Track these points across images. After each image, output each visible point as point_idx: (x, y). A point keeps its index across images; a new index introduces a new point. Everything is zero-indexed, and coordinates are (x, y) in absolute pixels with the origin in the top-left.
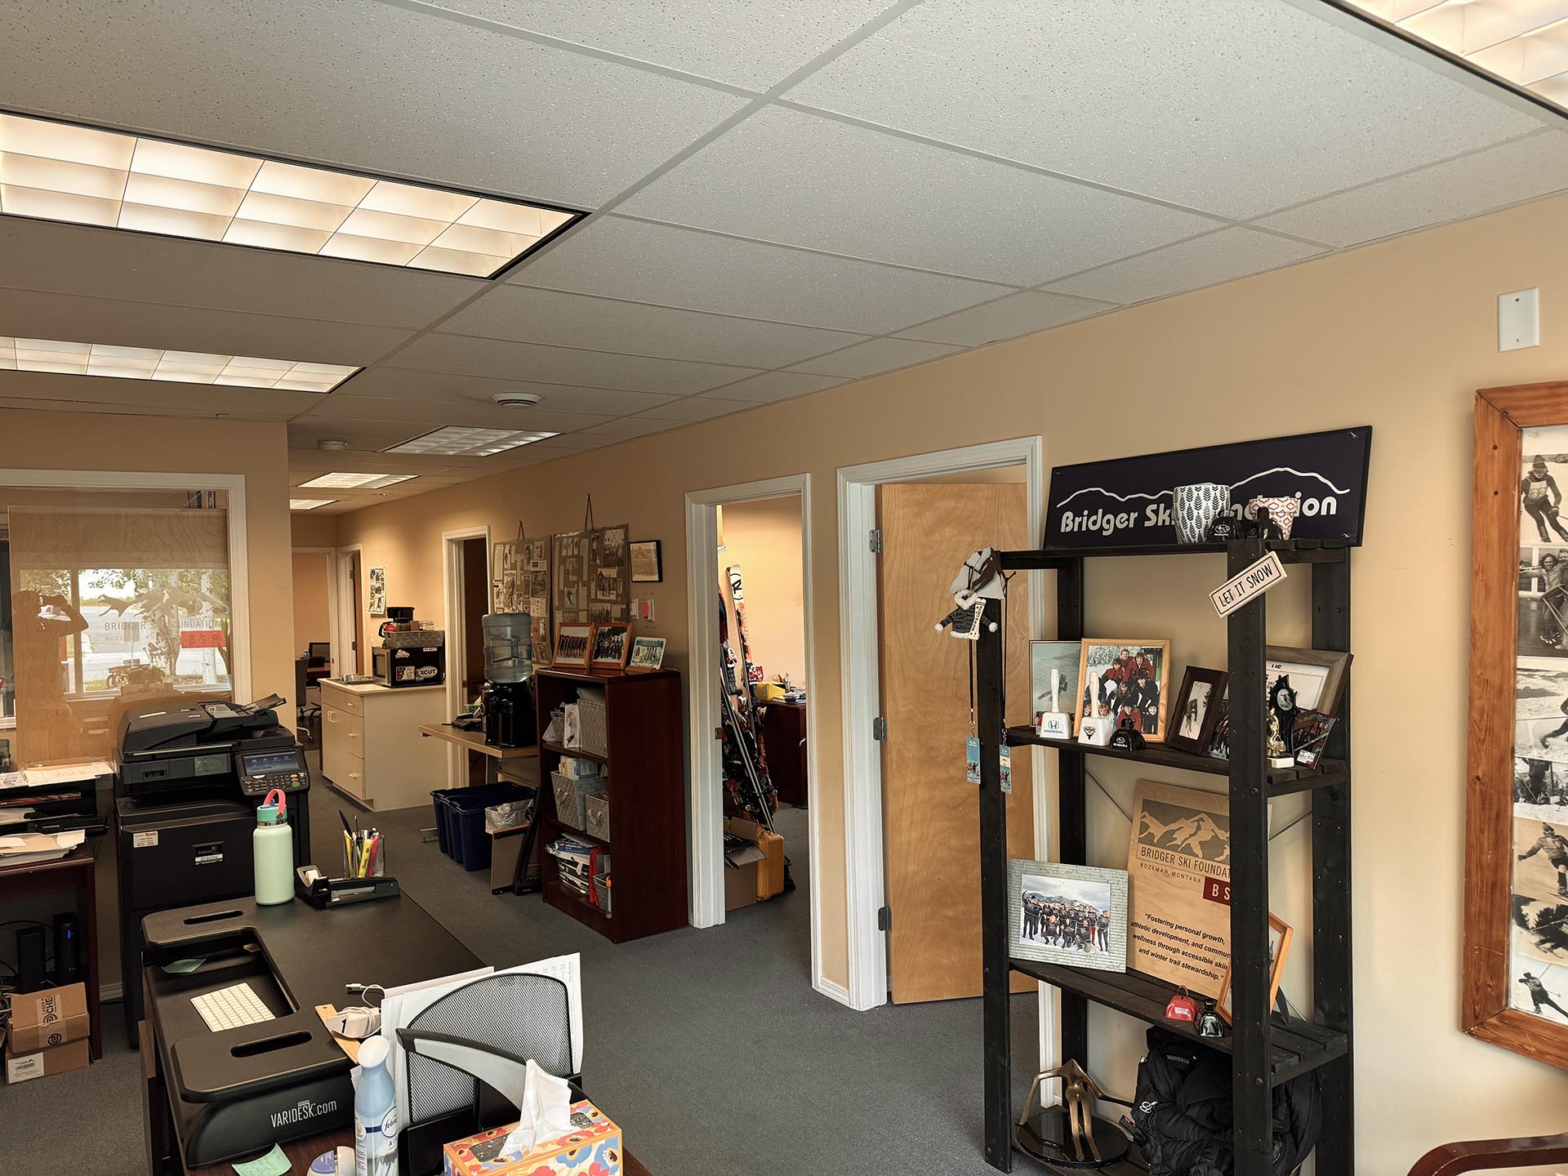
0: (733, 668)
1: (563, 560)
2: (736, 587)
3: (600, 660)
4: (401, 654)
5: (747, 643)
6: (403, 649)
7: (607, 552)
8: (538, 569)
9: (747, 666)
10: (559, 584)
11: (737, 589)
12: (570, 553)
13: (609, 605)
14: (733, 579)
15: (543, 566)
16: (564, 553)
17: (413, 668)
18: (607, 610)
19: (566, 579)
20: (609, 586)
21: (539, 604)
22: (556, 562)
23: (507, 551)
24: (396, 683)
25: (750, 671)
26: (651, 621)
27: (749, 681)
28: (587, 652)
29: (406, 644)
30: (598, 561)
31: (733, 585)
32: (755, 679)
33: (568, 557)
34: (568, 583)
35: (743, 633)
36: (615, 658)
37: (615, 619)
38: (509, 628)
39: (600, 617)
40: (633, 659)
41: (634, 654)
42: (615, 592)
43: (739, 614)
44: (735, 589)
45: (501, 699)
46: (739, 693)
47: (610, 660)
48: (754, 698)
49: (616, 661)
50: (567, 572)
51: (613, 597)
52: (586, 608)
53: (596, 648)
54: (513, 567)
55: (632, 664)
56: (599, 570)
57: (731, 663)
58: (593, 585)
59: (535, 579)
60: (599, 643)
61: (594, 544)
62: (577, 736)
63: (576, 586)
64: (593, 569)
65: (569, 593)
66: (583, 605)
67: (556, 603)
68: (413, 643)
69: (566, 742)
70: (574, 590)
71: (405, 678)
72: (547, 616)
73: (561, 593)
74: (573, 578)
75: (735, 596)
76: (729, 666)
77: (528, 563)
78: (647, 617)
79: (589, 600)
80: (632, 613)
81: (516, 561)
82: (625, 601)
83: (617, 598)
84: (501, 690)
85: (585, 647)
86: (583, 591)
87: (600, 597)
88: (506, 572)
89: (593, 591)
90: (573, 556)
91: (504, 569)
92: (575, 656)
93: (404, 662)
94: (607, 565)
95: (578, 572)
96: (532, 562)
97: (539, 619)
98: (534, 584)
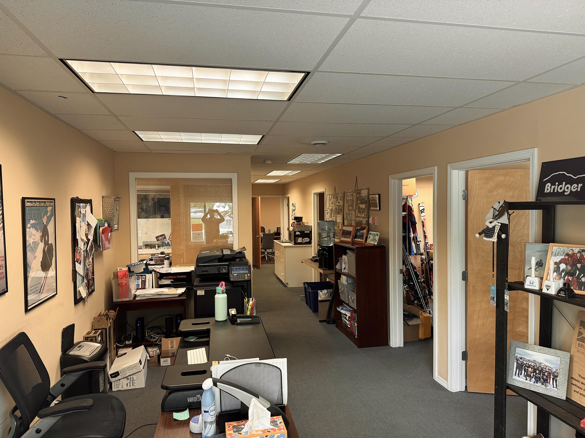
0: (419, 244)
1: (348, 201)
2: (422, 211)
3: (356, 240)
4: (298, 233)
5: (426, 234)
6: (298, 232)
7: (362, 198)
8: (340, 204)
9: (426, 244)
10: (346, 210)
11: (423, 212)
12: (350, 199)
13: (362, 218)
14: (421, 208)
15: (341, 203)
16: (348, 199)
17: (301, 238)
18: (361, 221)
19: (348, 208)
20: (362, 211)
21: (340, 217)
22: (345, 202)
23: (330, 198)
24: (296, 243)
25: (427, 246)
26: (376, 225)
27: (427, 250)
28: (351, 236)
29: (299, 230)
30: (359, 202)
31: (421, 211)
32: (429, 249)
33: (349, 200)
34: (349, 210)
35: (425, 230)
36: (361, 239)
37: (364, 224)
38: (327, 226)
39: (359, 223)
40: (368, 240)
41: (368, 238)
42: (364, 214)
43: (423, 222)
44: (422, 212)
45: (323, 252)
46: (422, 254)
47: (359, 240)
48: (429, 257)
49: (362, 240)
50: (349, 206)
51: (363, 216)
52: (354, 219)
53: (355, 235)
54: (332, 204)
55: (367, 242)
56: (359, 205)
57: (419, 242)
58: (357, 210)
59: (339, 208)
60: (356, 233)
61: (358, 195)
62: (347, 268)
63: (351, 211)
64: (357, 205)
65: (349, 214)
66: (353, 219)
67: (345, 217)
68: (301, 230)
69: (343, 270)
70: (350, 212)
71: (299, 241)
72: (342, 222)
73: (347, 213)
74: (350, 208)
75: (422, 215)
76: (418, 243)
77: (337, 202)
78: (374, 224)
79: (356, 217)
80: (370, 222)
81: (333, 201)
82: (367, 217)
83: (365, 216)
84: (324, 248)
85: (350, 235)
86: (354, 213)
87: (359, 215)
88: (330, 205)
89: (357, 213)
90: (351, 200)
91: (329, 204)
92: (347, 238)
93: (299, 236)
94: (362, 203)
95: (352, 206)
96: (338, 201)
97: (340, 223)
98: (338, 210)
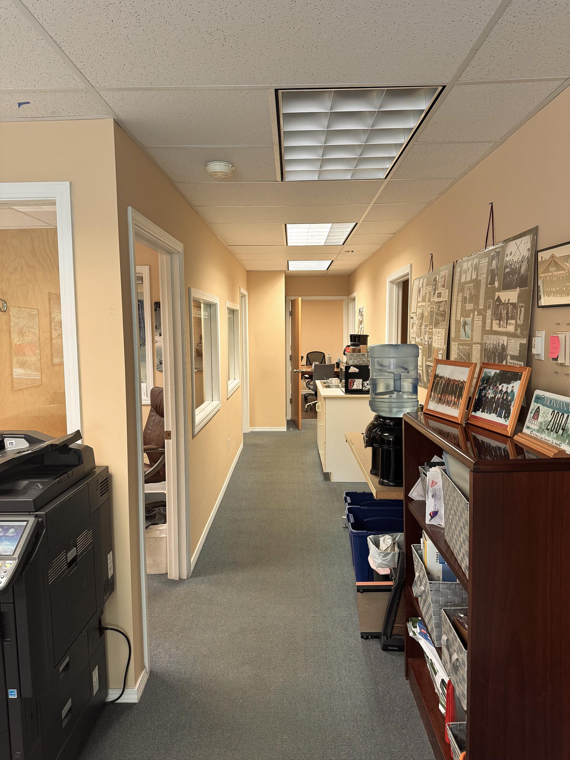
1: (461, 289)
7: (508, 270)
8: (441, 299)
10: (457, 315)
12: (469, 279)
13: (505, 338)
15: (445, 297)
16: (463, 280)
17: (361, 380)
18: (503, 345)
19: (463, 307)
20: (507, 313)
21: (440, 335)
22: (455, 290)
26: (562, 365)
29: (356, 363)
30: (496, 284)
33: (466, 283)
34: (465, 313)
37: (513, 357)
39: (494, 353)
40: (527, 423)
42: (513, 322)
50: (464, 300)
51: (511, 329)
52: (479, 341)
56: (497, 294)
58: (489, 312)
59: (438, 310)
62: (442, 512)
63: (472, 314)
64: (490, 292)
66: (477, 337)
67: (453, 335)
68: (361, 362)
69: (428, 517)
70: (469, 320)
71: (355, 387)
72: (445, 347)
74: (469, 306)
78: (556, 359)
79: (485, 332)
80: (534, 351)
82: (526, 333)
83: (516, 330)
86: (478, 323)
87: (496, 328)
89: (488, 321)
90: (471, 281)
92: (448, 403)
93: (355, 376)
94: (507, 286)
95: (475, 298)
97: (438, 350)
98: (437, 314)
